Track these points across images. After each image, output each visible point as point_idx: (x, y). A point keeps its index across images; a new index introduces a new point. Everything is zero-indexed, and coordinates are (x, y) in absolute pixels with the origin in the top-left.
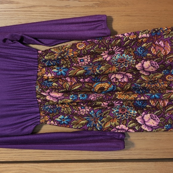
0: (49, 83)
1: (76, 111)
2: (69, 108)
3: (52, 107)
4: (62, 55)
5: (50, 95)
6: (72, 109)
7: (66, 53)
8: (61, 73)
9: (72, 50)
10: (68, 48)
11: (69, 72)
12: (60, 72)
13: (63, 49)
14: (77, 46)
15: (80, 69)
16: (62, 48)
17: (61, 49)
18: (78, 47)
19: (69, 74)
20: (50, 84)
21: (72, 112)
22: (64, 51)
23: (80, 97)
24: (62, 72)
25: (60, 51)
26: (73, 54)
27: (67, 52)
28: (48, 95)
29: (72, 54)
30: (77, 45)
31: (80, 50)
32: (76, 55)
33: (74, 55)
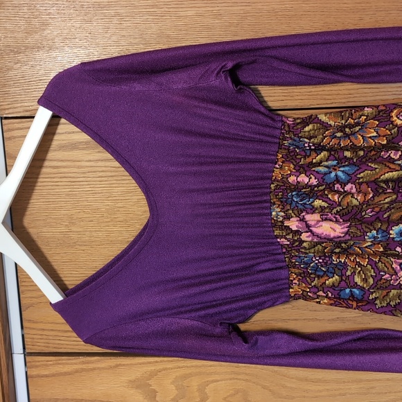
0: (304, 202)
1: (387, 275)
2: (369, 267)
3: (321, 261)
4: (347, 130)
5: (311, 231)
6: (376, 270)
7: (360, 127)
8: (336, 175)
9: (377, 123)
10: (367, 116)
11: (358, 176)
12: (333, 175)
13: (354, 117)
14: (393, 114)
15: (390, 168)
16: (352, 115)
17: (349, 117)
18: (395, 118)
19: (359, 178)
20: (305, 204)
21: (376, 276)
22: (355, 123)
23: (394, 238)
24: (340, 174)
25: (343, 122)
26: (377, 133)
27: (362, 126)
28: (307, 232)
29: (375, 134)
30: (392, 111)
31: (398, 128)
32: (384, 136)
33: (380, 136)
